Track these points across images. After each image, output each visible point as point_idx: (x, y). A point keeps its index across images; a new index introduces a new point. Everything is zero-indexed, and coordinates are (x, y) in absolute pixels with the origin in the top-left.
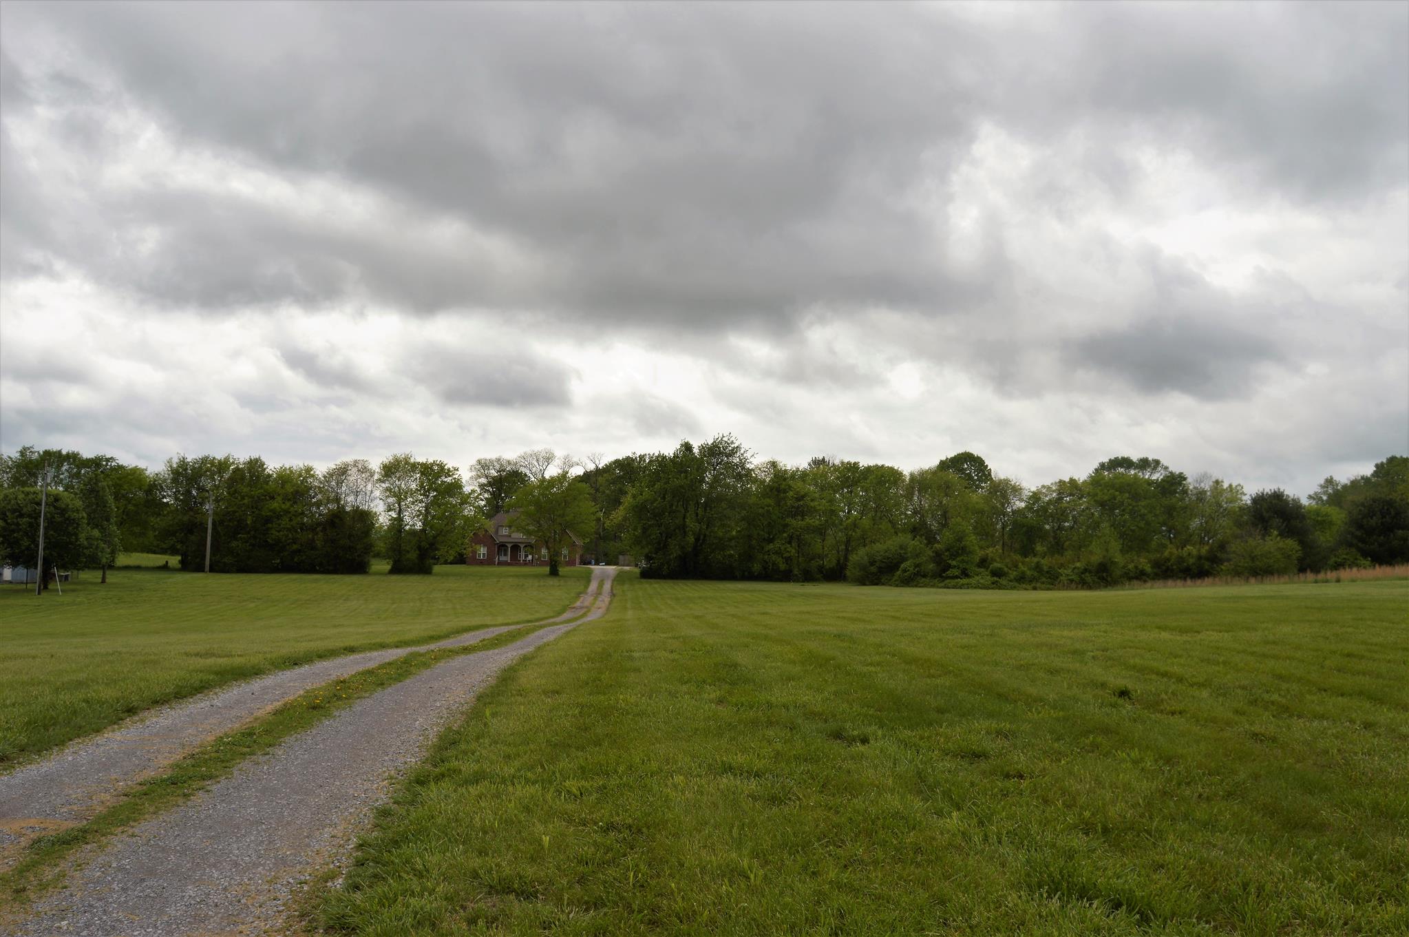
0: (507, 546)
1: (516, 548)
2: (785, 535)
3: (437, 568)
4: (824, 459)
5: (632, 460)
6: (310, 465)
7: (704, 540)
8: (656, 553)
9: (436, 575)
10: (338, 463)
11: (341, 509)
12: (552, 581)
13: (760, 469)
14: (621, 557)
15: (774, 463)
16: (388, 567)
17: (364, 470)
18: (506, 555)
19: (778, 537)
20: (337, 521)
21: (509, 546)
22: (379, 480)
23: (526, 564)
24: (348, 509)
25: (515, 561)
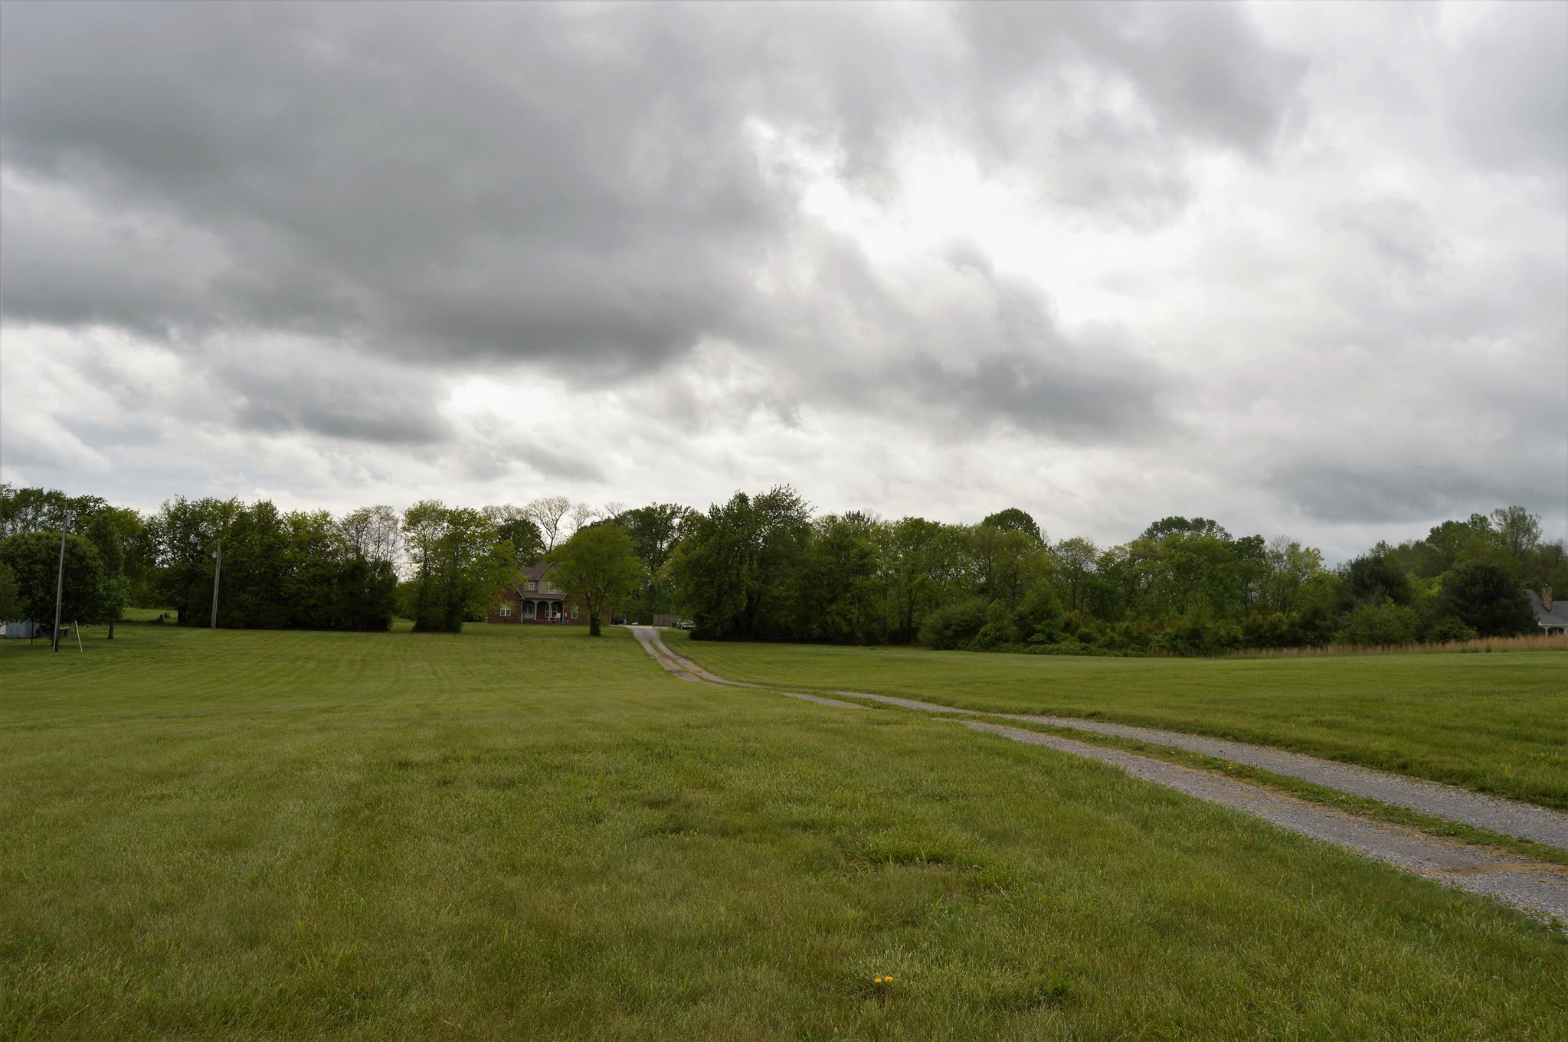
0: (533, 603)
1: (543, 604)
2: (849, 595)
3: (467, 626)
4: (859, 513)
5: (653, 511)
6: (327, 511)
7: (759, 599)
8: (708, 613)
9: (467, 633)
10: (358, 509)
11: (361, 559)
12: (598, 642)
13: (818, 524)
14: (655, 617)
15: (834, 517)
16: (412, 624)
17: (387, 517)
18: (532, 612)
19: (841, 598)
20: (358, 572)
21: (536, 602)
22: (404, 529)
23: (554, 622)
24: (369, 559)
25: (542, 619)
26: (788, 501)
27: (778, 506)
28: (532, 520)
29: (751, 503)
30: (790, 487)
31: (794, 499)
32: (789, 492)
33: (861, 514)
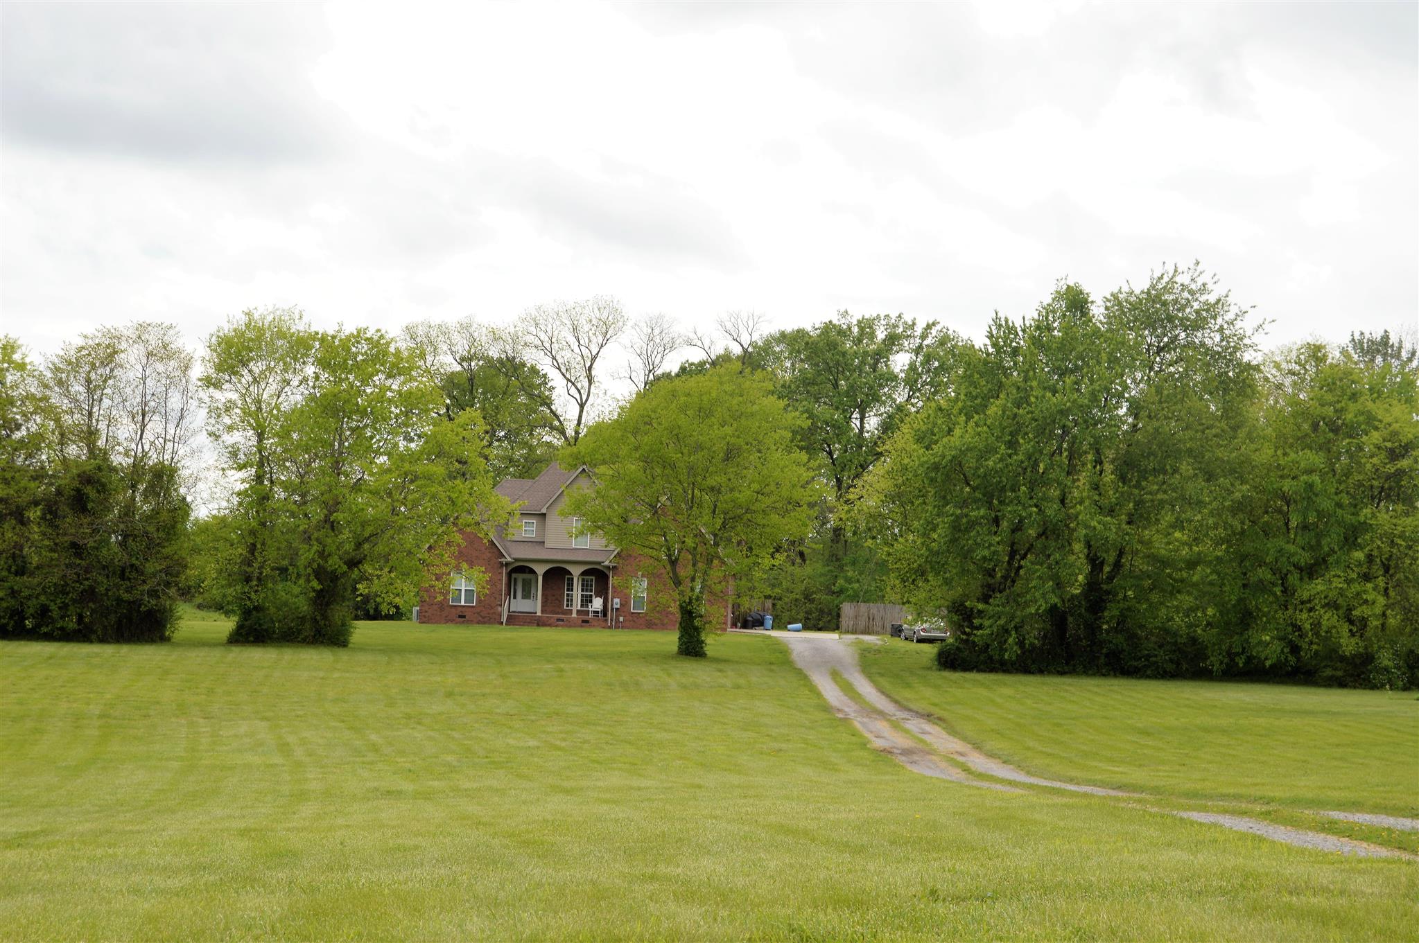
0: (532, 571)
1: (557, 575)
2: (1359, 555)
3: (363, 631)
4: (1386, 337)
5: (842, 333)
6: (12, 336)
7: (1117, 565)
8: (985, 599)
9: (362, 649)
10: (90, 331)
11: (99, 457)
12: (694, 671)
13: (1277, 366)
15: (1318, 348)
16: (226, 625)
17: (162, 352)
18: (526, 595)
19: (1338, 562)
20: (90, 491)
21: (540, 570)
22: (208, 382)
23: (585, 621)
24: (117, 459)
25: (554, 614)
26: (1196, 305)
27: (1170, 319)
28: (531, 357)
29: (1098, 311)
30: (1200, 268)
31: (1212, 299)
32: (1200, 282)
33: (1393, 339)
